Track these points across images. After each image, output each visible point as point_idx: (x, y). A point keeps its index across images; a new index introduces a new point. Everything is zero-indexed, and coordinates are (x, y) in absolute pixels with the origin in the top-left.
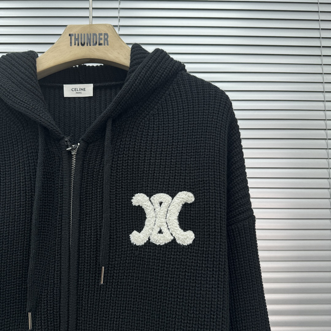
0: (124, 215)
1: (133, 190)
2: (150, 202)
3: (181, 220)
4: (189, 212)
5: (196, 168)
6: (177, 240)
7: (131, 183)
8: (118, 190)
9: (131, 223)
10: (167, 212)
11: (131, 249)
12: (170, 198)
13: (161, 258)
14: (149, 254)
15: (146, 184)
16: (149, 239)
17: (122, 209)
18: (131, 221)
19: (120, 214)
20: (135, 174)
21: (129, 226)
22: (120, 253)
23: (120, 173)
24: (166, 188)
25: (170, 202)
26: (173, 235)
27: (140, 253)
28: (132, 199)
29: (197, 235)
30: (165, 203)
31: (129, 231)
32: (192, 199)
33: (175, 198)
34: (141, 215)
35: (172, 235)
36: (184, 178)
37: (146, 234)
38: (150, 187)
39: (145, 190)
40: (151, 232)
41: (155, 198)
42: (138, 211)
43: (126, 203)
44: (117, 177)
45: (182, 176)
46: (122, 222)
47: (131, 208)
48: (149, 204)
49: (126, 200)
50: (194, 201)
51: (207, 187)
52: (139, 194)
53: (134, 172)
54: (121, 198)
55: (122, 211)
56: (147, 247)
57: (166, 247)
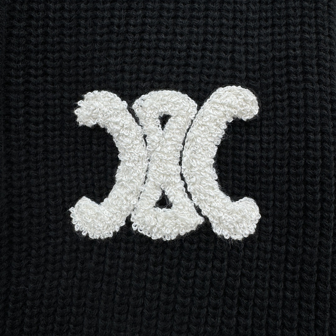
0: (53, 152)
1: (77, 82)
2: (130, 116)
3: (223, 167)
4: (244, 145)
5: (263, 23)
6: (214, 225)
7: (72, 63)
8: (32, 79)
9: (74, 176)
10: (184, 144)
11: (75, 247)
12: (193, 103)
13: (166, 278)
14: (129, 264)
15: (116, 65)
16: (129, 222)
17: (46, 136)
18: (73, 168)
19: (41, 150)
20: (85, 35)
21: (67, 185)
22: (43, 260)
23: (40, 31)
24: (178, 76)
25: (192, 117)
26: (204, 213)
27: (102, 259)
28: (77, 107)
29: (267, 209)
30: (179, 119)
31: (66, 199)
32: (253, 108)
33: (206, 104)
34: (101, 154)
35: (199, 211)
36: (229, 48)
37: (120, 209)
38: (131, 73)
39: (116, 81)
40: (134, 201)
41: (146, 104)
42: (95, 141)
43: (58, 118)
44: (28, 42)
45: (226, 43)
46: (46, 173)
47: (73, 133)
48: (127, 122)
49: (58, 110)
50: (259, 113)
51: (296, 75)
52: (96, 92)
53: (83, 30)
54: (41, 103)
55: (45, 143)
56: (123, 245)
57: (182, 247)
